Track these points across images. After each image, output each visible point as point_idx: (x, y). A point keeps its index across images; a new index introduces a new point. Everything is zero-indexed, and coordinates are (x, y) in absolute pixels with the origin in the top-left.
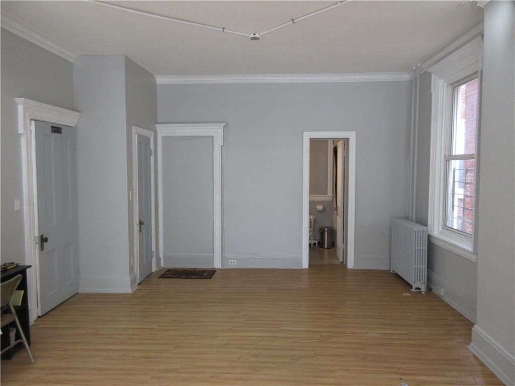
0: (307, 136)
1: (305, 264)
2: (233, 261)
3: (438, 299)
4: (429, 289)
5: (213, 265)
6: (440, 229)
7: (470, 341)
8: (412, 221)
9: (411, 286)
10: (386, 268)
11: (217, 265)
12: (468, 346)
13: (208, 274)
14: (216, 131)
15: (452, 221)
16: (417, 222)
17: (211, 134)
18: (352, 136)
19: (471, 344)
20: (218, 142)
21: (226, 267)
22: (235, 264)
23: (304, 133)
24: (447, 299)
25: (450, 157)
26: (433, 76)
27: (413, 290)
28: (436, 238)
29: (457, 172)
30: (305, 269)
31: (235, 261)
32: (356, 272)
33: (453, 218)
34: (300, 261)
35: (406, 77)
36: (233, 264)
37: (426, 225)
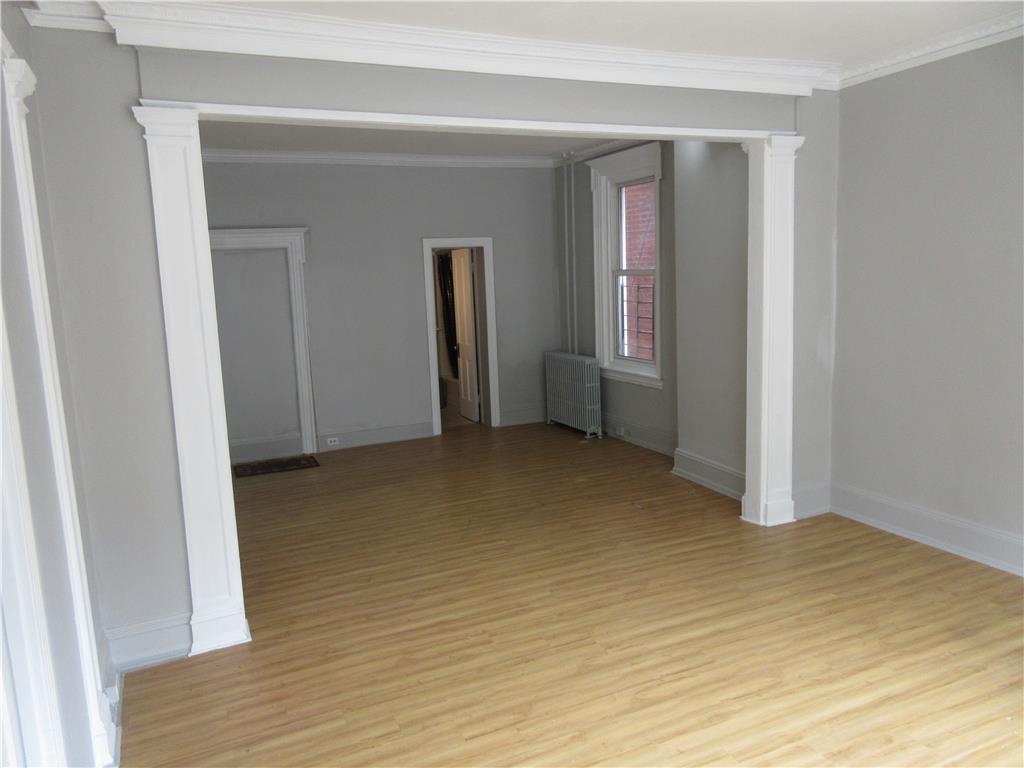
0: (429, 245)
1: (437, 430)
2: (333, 439)
3: (618, 441)
4: (605, 433)
5: (302, 449)
6: (612, 359)
7: (673, 466)
8: (573, 352)
9: (585, 433)
10: (540, 419)
11: (309, 448)
12: (673, 472)
13: (308, 462)
14: (293, 241)
15: (623, 350)
16: (580, 354)
17: (282, 245)
18: (487, 243)
19: (674, 468)
20: (297, 258)
21: (321, 451)
22: (337, 443)
23: (424, 240)
24: (628, 439)
25: (618, 272)
26: (592, 171)
27: (588, 436)
28: (610, 371)
29: (625, 289)
30: (437, 436)
31: (336, 439)
32: (504, 430)
33: (623, 344)
34: (430, 425)
35: (549, 163)
36: (334, 443)
37: (594, 356)
